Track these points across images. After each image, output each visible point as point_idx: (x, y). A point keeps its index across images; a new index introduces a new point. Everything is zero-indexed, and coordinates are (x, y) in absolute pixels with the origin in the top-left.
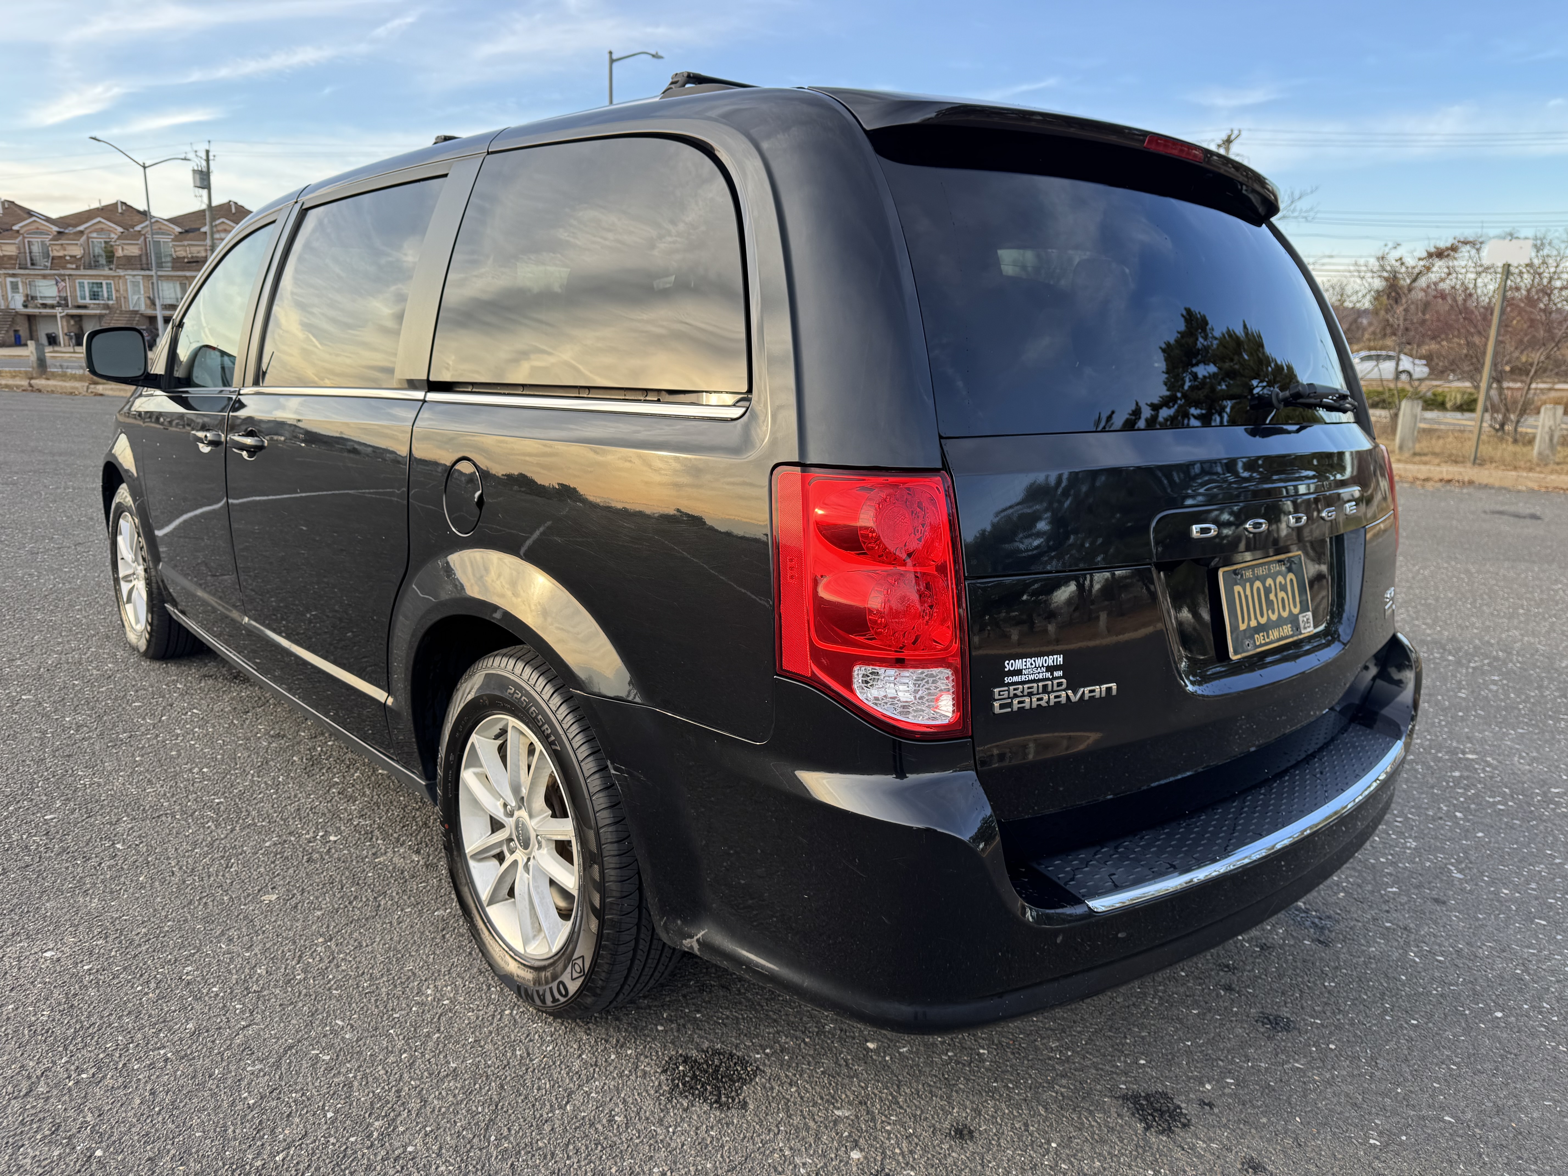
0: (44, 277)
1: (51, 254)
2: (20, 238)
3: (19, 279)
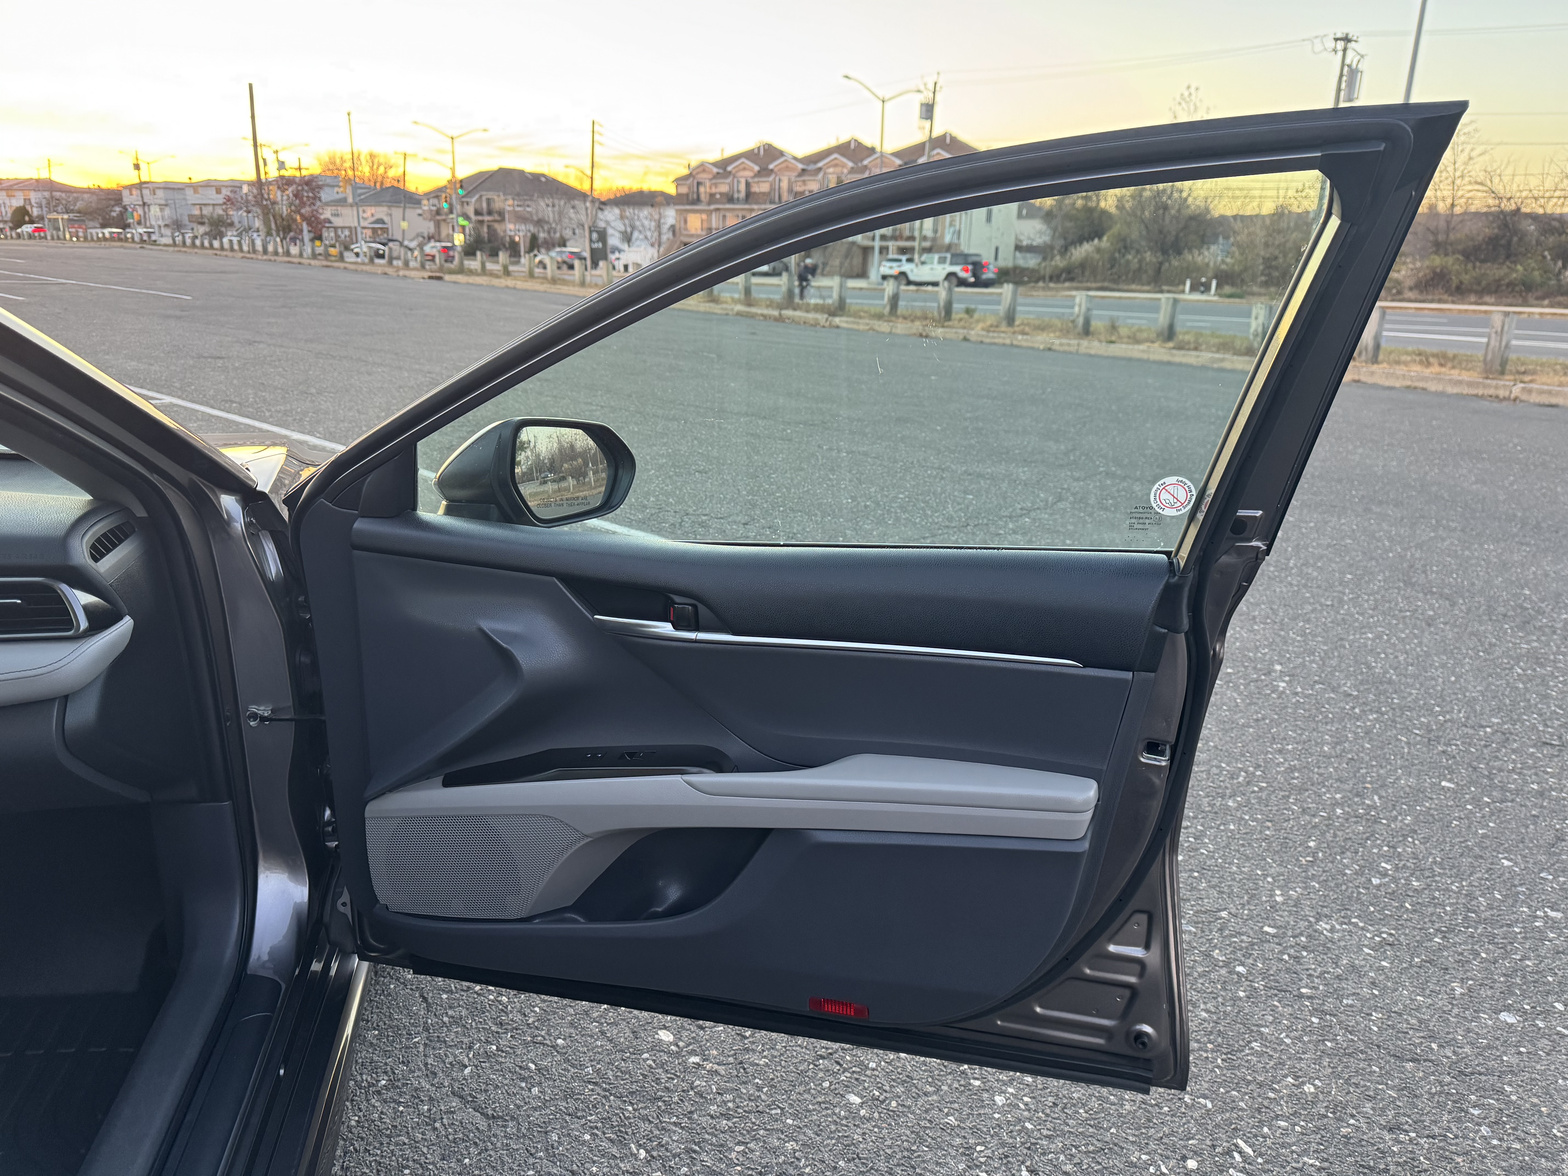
2: (773, 176)
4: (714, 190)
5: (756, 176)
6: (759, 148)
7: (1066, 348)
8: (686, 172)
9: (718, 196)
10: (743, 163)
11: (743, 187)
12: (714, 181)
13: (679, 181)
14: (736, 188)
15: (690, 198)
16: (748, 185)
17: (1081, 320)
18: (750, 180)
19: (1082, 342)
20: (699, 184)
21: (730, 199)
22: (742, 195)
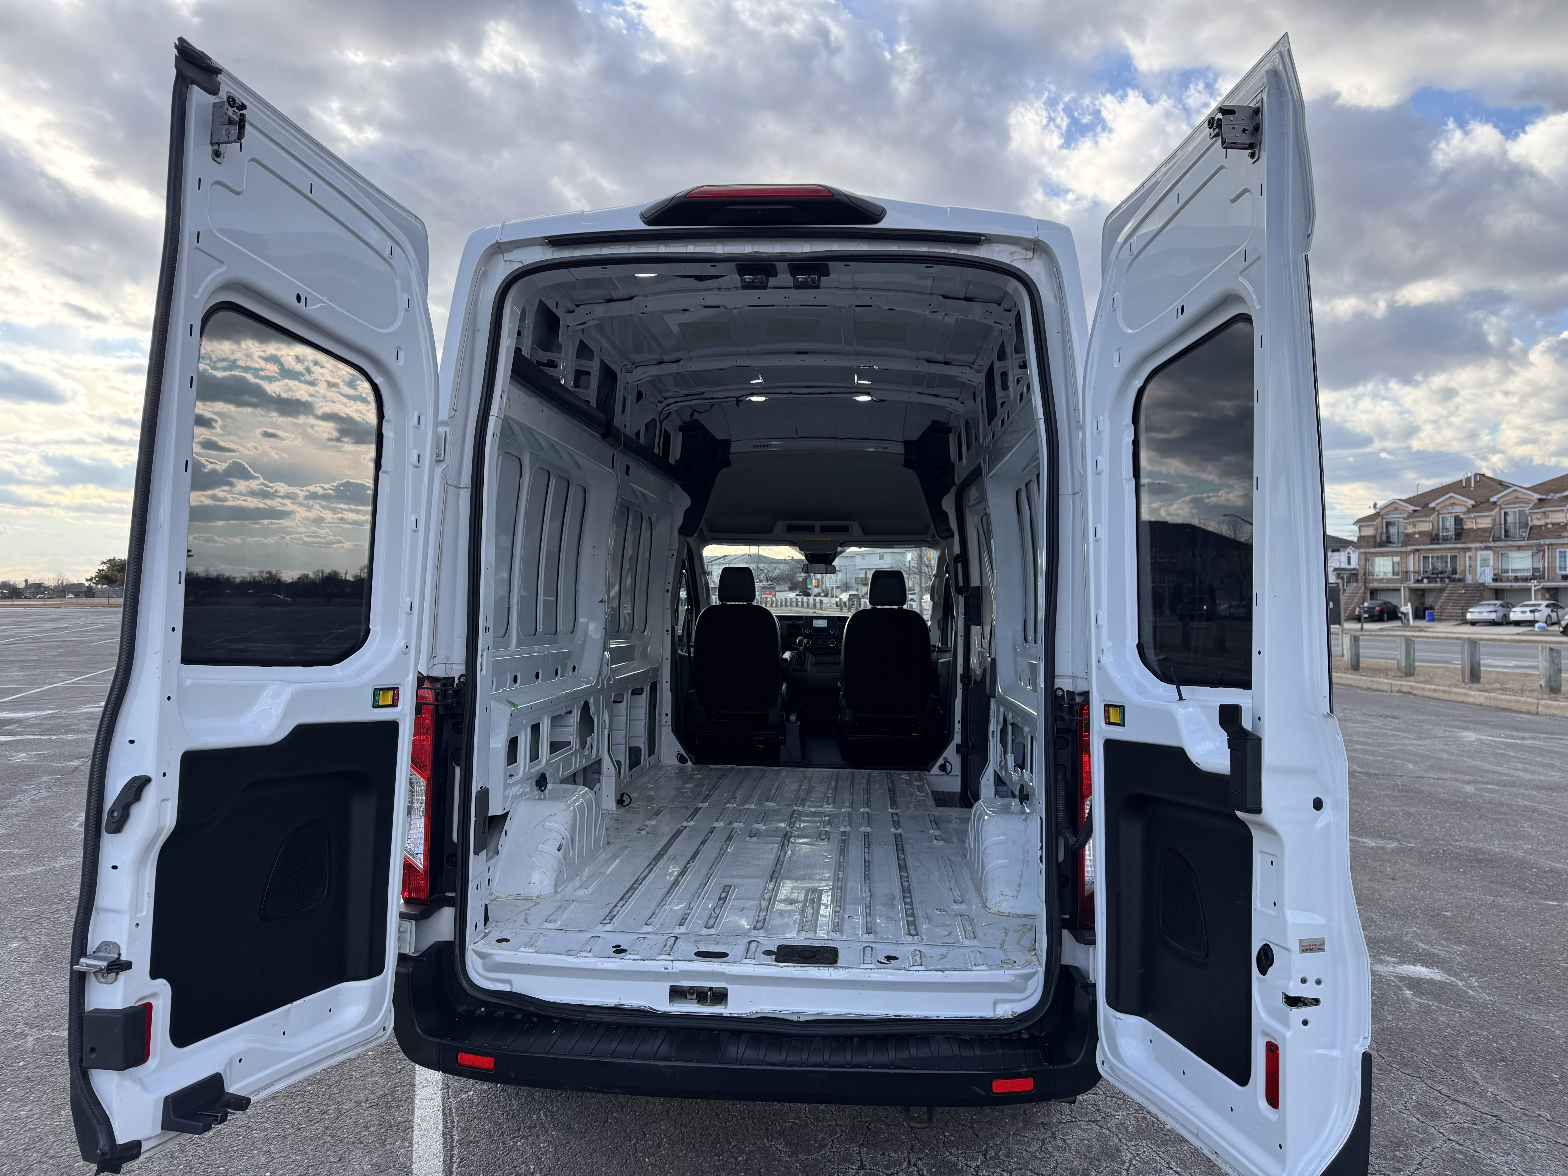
0: (1519, 548)
1: (1530, 524)
2: (1497, 509)
3: (1490, 553)
4: (1410, 530)
5: (1469, 511)
6: (1468, 479)
8: (1372, 511)
9: (1417, 536)
10: (1451, 497)
11: (1450, 523)
12: (1411, 520)
13: (1362, 522)
14: (1441, 526)
15: (1378, 540)
16: (1458, 521)
18: (1462, 516)
20: (1388, 524)
21: (1434, 538)
22: (1451, 533)
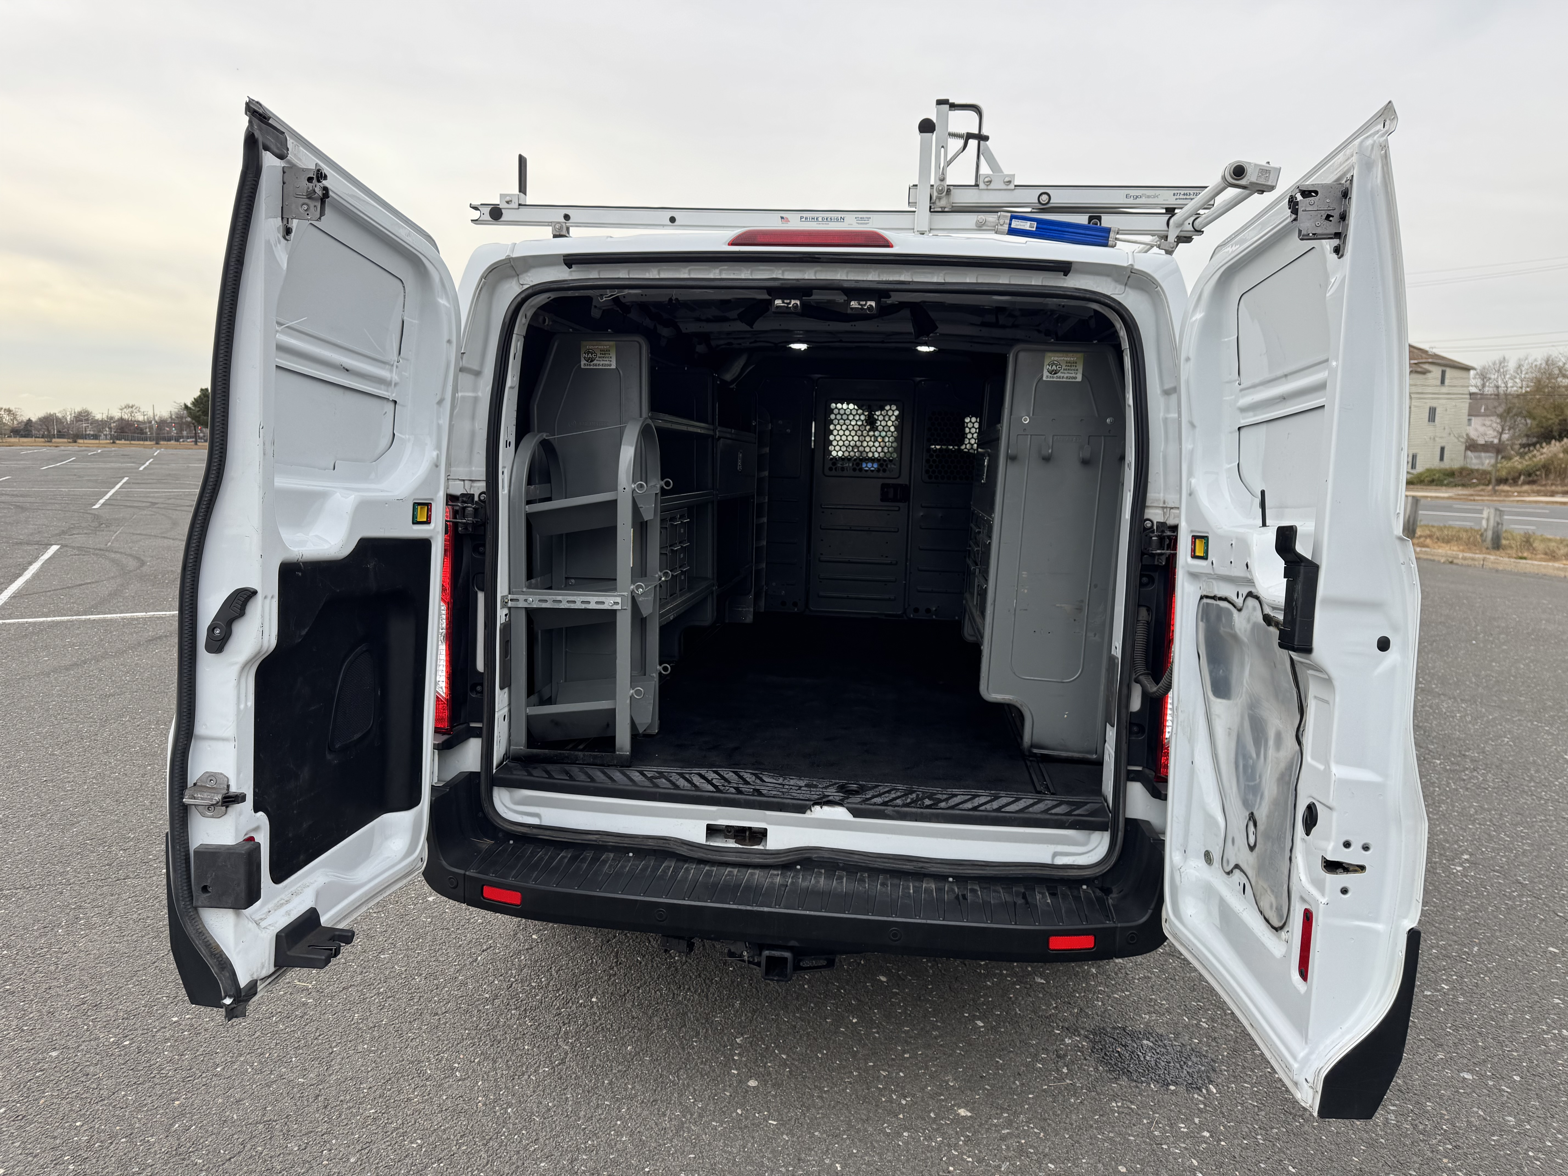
7: (1470, 562)
17: (1490, 534)
19: (1488, 556)
